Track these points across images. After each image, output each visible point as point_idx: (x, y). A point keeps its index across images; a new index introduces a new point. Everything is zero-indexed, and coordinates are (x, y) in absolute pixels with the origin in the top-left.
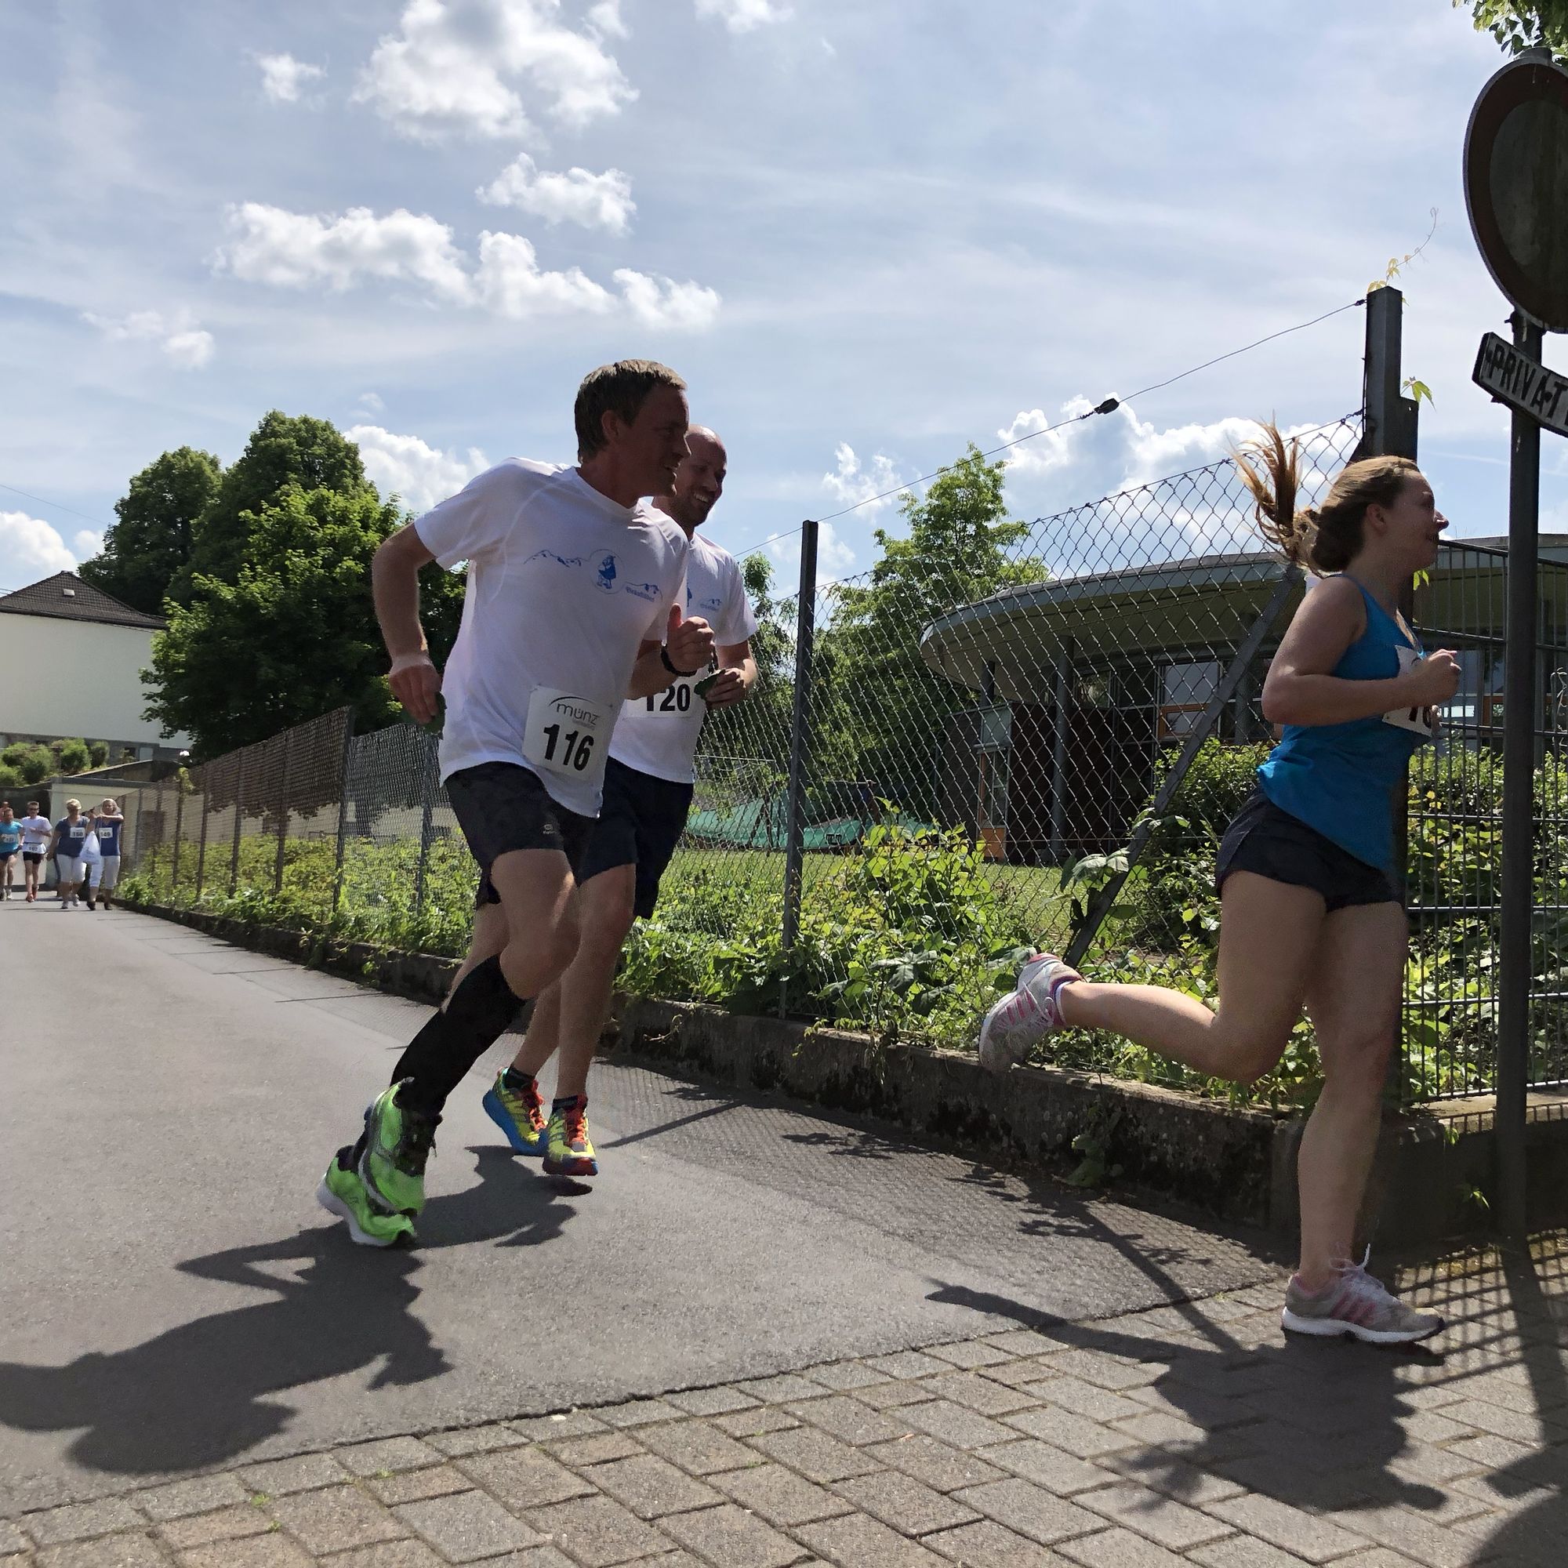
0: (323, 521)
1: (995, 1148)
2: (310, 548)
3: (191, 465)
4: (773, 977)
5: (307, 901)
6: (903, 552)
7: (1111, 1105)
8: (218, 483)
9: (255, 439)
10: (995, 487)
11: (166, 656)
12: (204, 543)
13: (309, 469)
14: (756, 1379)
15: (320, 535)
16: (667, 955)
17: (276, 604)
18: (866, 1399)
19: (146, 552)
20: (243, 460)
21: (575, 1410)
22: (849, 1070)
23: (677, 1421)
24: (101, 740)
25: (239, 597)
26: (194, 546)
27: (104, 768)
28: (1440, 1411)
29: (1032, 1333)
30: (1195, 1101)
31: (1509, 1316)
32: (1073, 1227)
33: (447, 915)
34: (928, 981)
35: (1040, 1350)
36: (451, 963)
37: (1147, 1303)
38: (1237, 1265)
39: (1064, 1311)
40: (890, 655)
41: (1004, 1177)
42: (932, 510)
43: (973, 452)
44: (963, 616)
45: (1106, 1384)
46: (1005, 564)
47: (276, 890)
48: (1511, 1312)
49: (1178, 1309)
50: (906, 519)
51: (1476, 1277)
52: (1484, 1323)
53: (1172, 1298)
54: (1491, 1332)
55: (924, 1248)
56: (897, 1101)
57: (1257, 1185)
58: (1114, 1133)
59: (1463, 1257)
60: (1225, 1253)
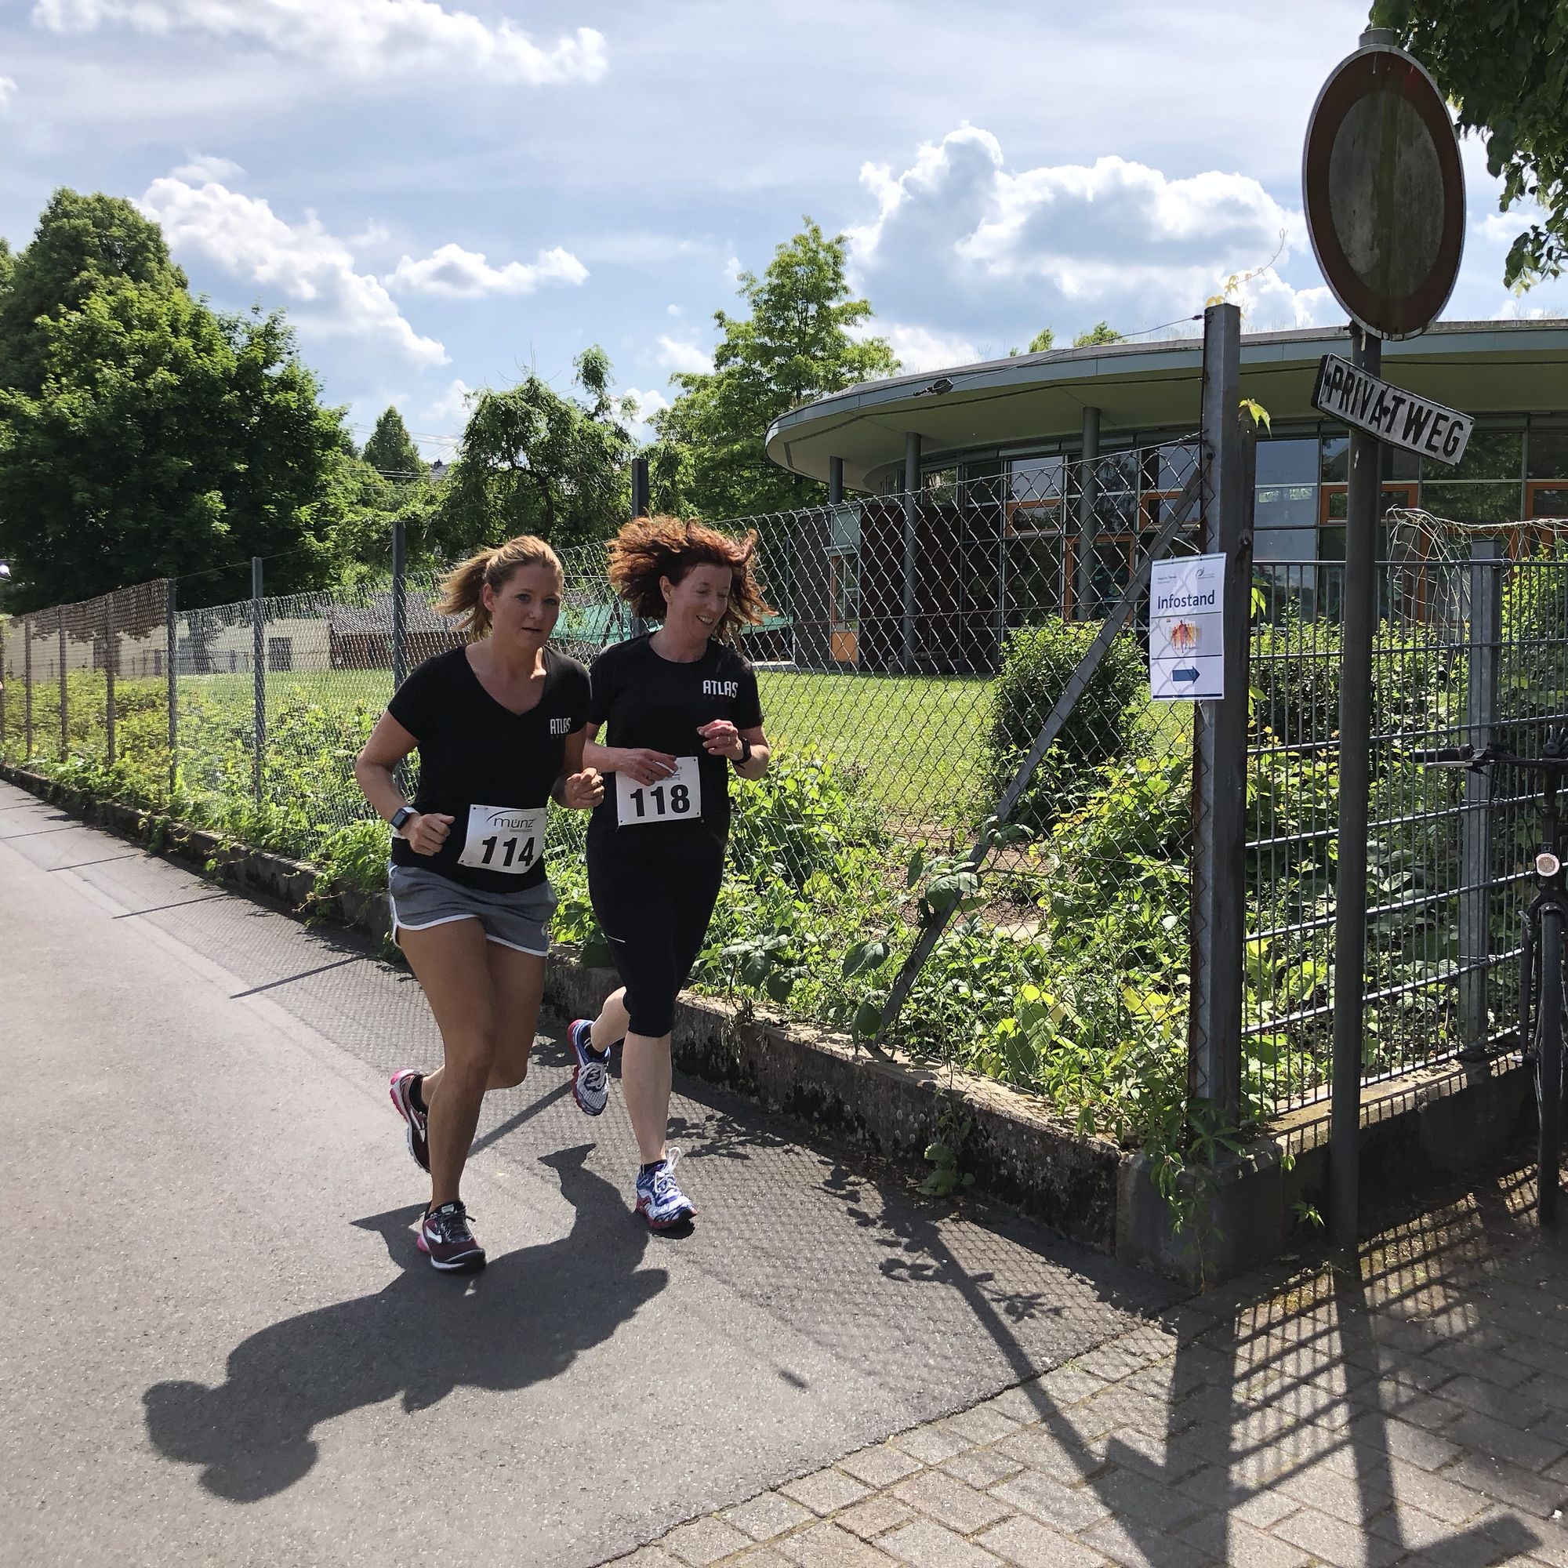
0: (129, 327)
1: (850, 1138)
2: (119, 357)
5: (139, 774)
6: (744, 335)
7: (961, 1113)
8: (9, 271)
9: (45, 220)
10: (836, 264)
13: (109, 252)
15: (127, 342)
17: (87, 420)
20: (34, 244)
22: (705, 1040)
25: (45, 413)
28: (1276, 1532)
29: (887, 1448)
30: (1043, 1120)
31: (1339, 1372)
32: (928, 1268)
33: (287, 814)
34: (780, 961)
35: (896, 1476)
36: (295, 870)
37: (996, 1387)
38: (1084, 1316)
39: (918, 1409)
40: (737, 447)
41: (859, 1184)
42: (772, 290)
43: (810, 227)
44: (808, 415)
45: (960, 1525)
46: (849, 346)
47: (110, 758)
48: (1342, 1367)
49: (1026, 1390)
50: (746, 300)
51: (1310, 1314)
52: (1316, 1387)
53: (1019, 1375)
54: (1323, 1400)
55: (781, 1318)
56: (754, 1078)
57: (1102, 1213)
58: (965, 1143)
59: (1298, 1284)
60: (1072, 1297)
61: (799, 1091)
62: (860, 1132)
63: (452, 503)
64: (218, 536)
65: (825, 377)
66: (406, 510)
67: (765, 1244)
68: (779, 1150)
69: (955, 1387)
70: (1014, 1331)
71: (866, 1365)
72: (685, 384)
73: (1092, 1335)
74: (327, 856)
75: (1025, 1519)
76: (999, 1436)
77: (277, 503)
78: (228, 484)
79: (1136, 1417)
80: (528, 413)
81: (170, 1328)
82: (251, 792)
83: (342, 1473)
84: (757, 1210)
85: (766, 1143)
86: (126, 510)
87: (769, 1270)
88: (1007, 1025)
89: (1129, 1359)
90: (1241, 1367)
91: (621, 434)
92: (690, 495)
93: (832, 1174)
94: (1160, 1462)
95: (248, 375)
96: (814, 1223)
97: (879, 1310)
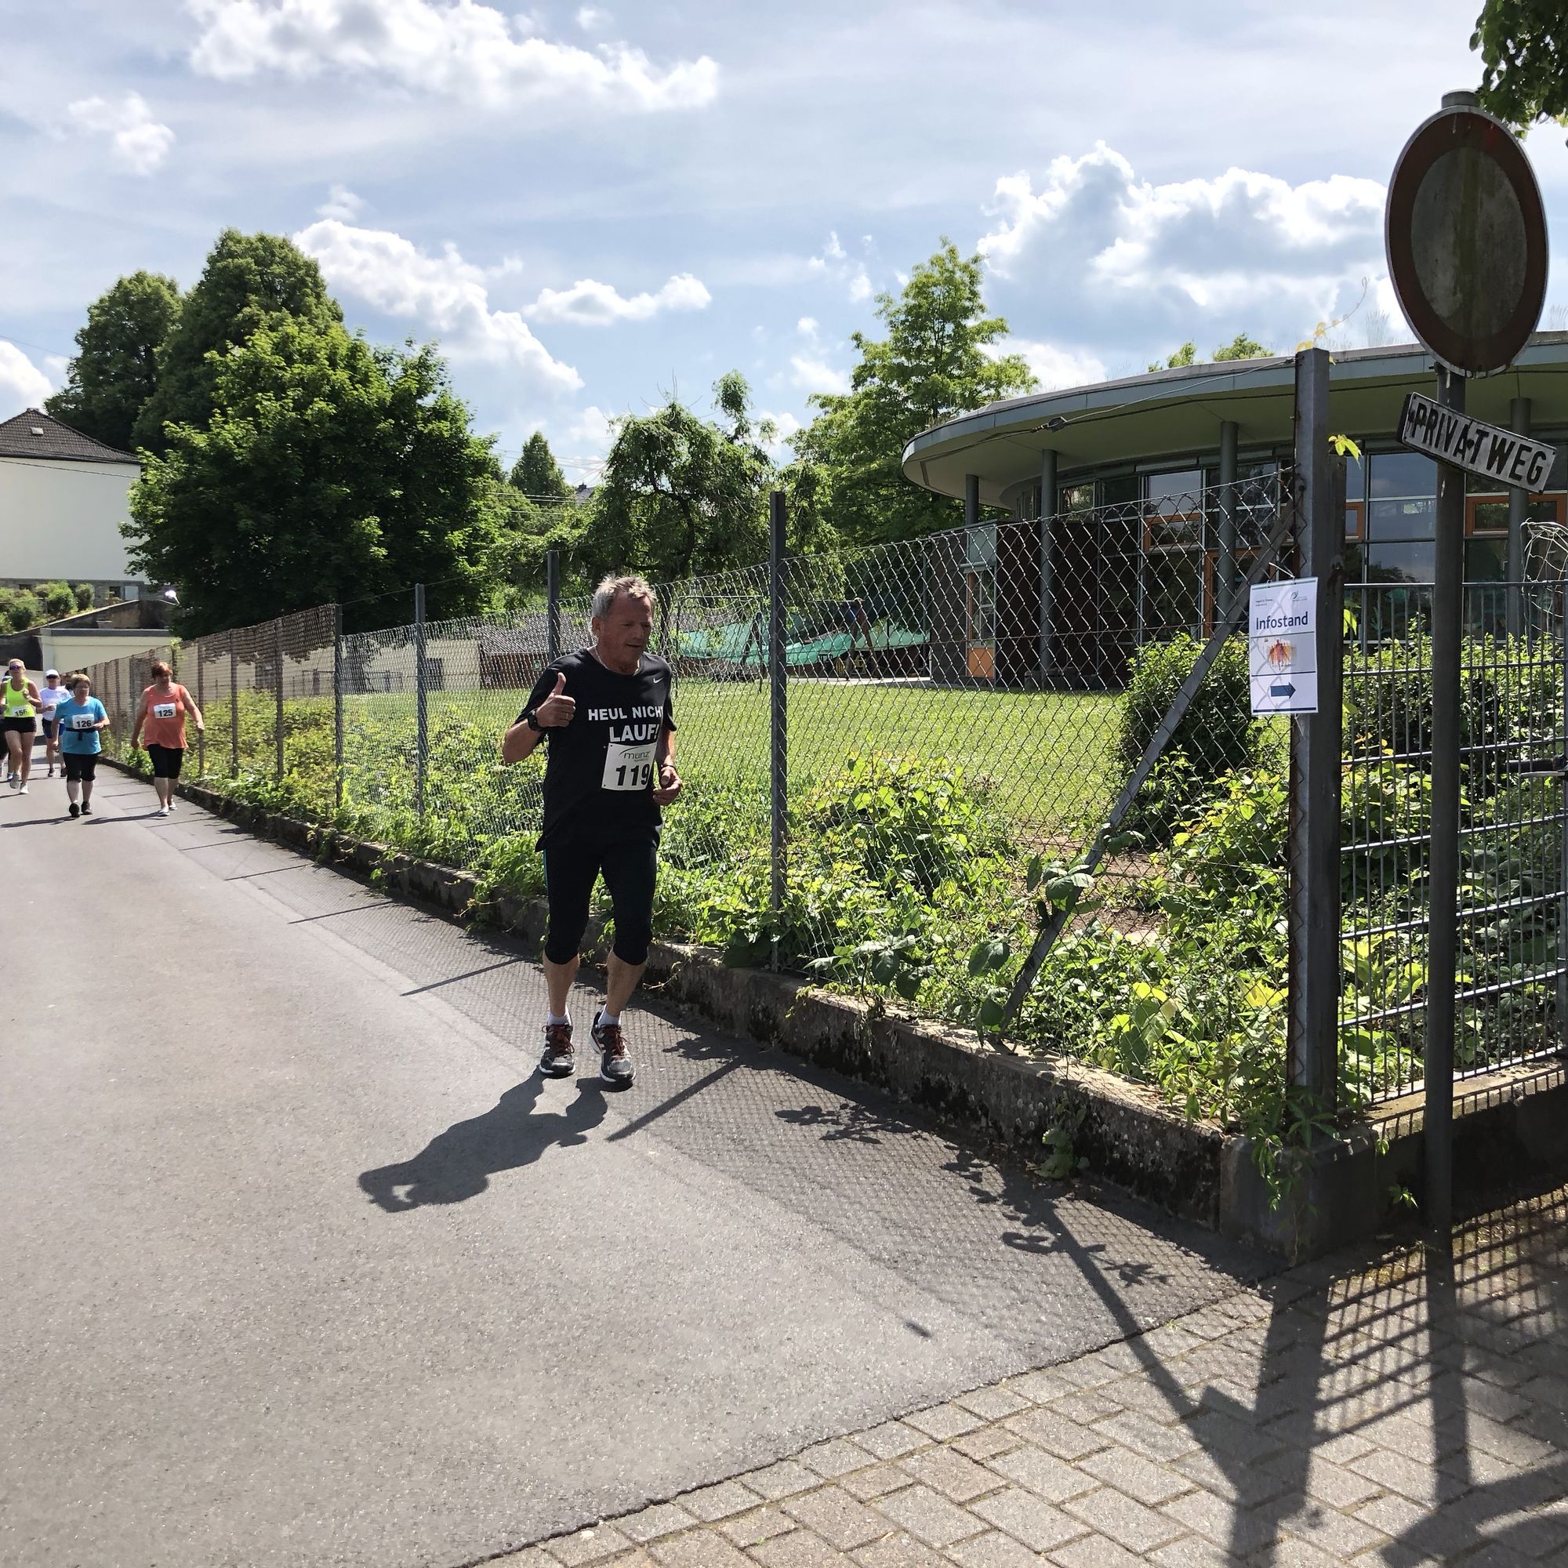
0: (290, 361)
1: (975, 1126)
2: (279, 389)
3: (149, 290)
4: (765, 934)
5: (306, 788)
6: (881, 356)
7: (1077, 1101)
8: (178, 310)
9: (212, 260)
10: (972, 283)
11: (144, 508)
12: (170, 371)
13: (270, 289)
14: (758, 1469)
15: (288, 375)
16: (664, 899)
17: (250, 450)
18: (853, 1490)
19: (111, 384)
20: (202, 283)
21: (601, 1522)
22: (839, 1035)
23: (689, 1530)
24: (84, 582)
25: (212, 444)
26: (159, 376)
27: (90, 611)
28: (1352, 1467)
29: (1000, 1389)
30: (1153, 1107)
31: (1424, 1337)
32: (1044, 1239)
33: (449, 825)
34: (908, 960)
35: (1007, 1411)
36: (456, 878)
37: (1103, 1340)
38: (1186, 1283)
39: (1028, 1358)
40: (874, 466)
41: (982, 1166)
42: (909, 312)
43: (947, 248)
44: (944, 435)
45: (1063, 1452)
46: (985, 364)
47: (278, 776)
48: (1426, 1332)
49: (1130, 1344)
50: (883, 321)
51: (1400, 1286)
52: (1401, 1348)
53: (1124, 1331)
54: (1407, 1359)
55: (907, 1278)
56: (885, 1070)
57: (1207, 1192)
58: (1081, 1129)
59: (1391, 1261)
60: (1177, 1267)
61: (926, 1083)
62: (984, 1120)
63: (598, 528)
64: (375, 560)
65: (962, 395)
66: (555, 533)
67: (894, 1216)
68: (907, 1136)
69: (1064, 1340)
70: (1122, 1295)
71: (983, 1319)
72: (823, 405)
73: (1193, 1299)
74: (486, 866)
75: (1122, 1450)
76: (1104, 1382)
77: (431, 528)
78: (384, 509)
79: (1231, 1370)
80: (670, 438)
81: (363, 1276)
82: (413, 805)
83: (520, 1394)
84: (887, 1187)
85: (896, 1130)
86: (288, 537)
87: (898, 1239)
88: (1121, 1021)
89: (1226, 1321)
90: (1331, 1330)
91: (760, 457)
92: (827, 514)
93: (958, 1157)
94: (1251, 1407)
95: (403, 404)
96: (940, 1198)
97: (997, 1274)
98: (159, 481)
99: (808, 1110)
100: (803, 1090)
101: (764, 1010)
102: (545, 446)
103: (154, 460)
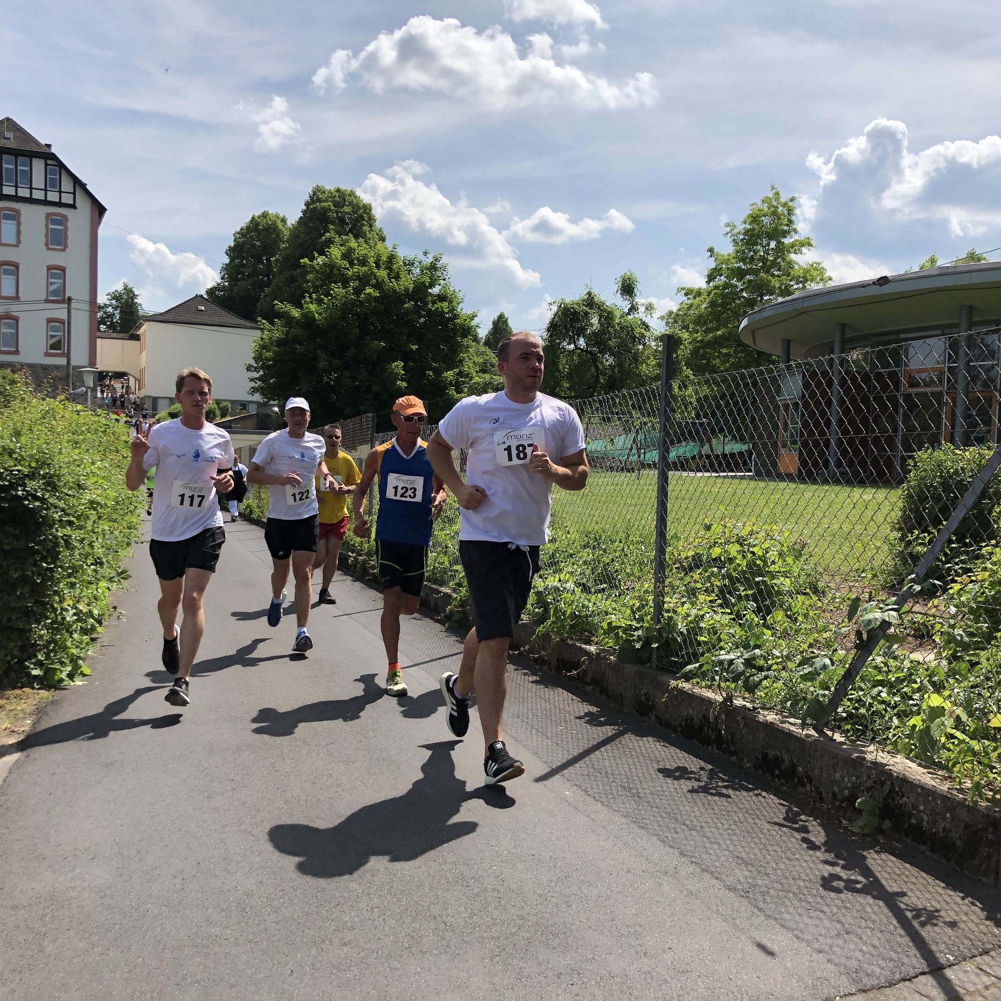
0: (352, 264)
1: (801, 790)
2: (345, 282)
3: (270, 223)
4: (647, 642)
6: (727, 262)
7: (883, 779)
8: (287, 234)
9: (307, 204)
10: (789, 214)
11: (261, 354)
12: (280, 273)
13: (342, 221)
15: (350, 273)
16: (577, 613)
17: (326, 318)
19: (245, 280)
20: (301, 218)
22: (700, 716)
24: (225, 401)
25: (303, 315)
26: (274, 275)
27: (228, 418)
30: (944, 787)
32: (858, 882)
33: (437, 557)
34: (754, 667)
36: (441, 592)
37: (913, 972)
38: (976, 929)
39: (855, 981)
40: (719, 333)
41: (808, 821)
42: (746, 233)
43: (773, 192)
44: (767, 314)
46: (796, 267)
49: (934, 977)
50: (729, 239)
53: (929, 965)
55: (756, 907)
56: (734, 744)
57: (989, 857)
58: (885, 799)
60: (966, 914)
61: (765, 756)
62: (808, 786)
64: (399, 389)
65: (780, 288)
67: (744, 856)
68: (751, 794)
69: (882, 968)
70: (924, 934)
71: (816, 946)
72: (686, 294)
73: (983, 943)
74: (459, 585)
77: (434, 370)
78: (406, 357)
80: (586, 314)
83: (471, 977)
84: (738, 832)
85: (742, 788)
86: (347, 373)
87: (746, 873)
88: (916, 721)
91: (645, 326)
93: (788, 813)
95: (420, 291)
96: (778, 845)
97: (825, 908)
98: (270, 338)
99: (678, 769)
100: (674, 754)
101: (645, 695)
102: (506, 321)
103: (267, 325)
